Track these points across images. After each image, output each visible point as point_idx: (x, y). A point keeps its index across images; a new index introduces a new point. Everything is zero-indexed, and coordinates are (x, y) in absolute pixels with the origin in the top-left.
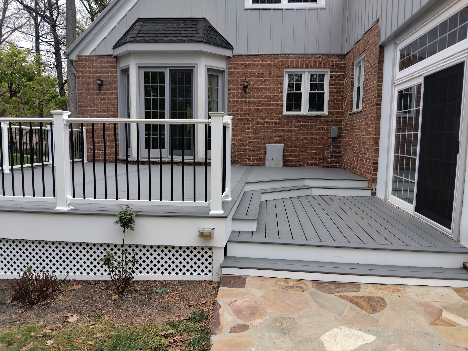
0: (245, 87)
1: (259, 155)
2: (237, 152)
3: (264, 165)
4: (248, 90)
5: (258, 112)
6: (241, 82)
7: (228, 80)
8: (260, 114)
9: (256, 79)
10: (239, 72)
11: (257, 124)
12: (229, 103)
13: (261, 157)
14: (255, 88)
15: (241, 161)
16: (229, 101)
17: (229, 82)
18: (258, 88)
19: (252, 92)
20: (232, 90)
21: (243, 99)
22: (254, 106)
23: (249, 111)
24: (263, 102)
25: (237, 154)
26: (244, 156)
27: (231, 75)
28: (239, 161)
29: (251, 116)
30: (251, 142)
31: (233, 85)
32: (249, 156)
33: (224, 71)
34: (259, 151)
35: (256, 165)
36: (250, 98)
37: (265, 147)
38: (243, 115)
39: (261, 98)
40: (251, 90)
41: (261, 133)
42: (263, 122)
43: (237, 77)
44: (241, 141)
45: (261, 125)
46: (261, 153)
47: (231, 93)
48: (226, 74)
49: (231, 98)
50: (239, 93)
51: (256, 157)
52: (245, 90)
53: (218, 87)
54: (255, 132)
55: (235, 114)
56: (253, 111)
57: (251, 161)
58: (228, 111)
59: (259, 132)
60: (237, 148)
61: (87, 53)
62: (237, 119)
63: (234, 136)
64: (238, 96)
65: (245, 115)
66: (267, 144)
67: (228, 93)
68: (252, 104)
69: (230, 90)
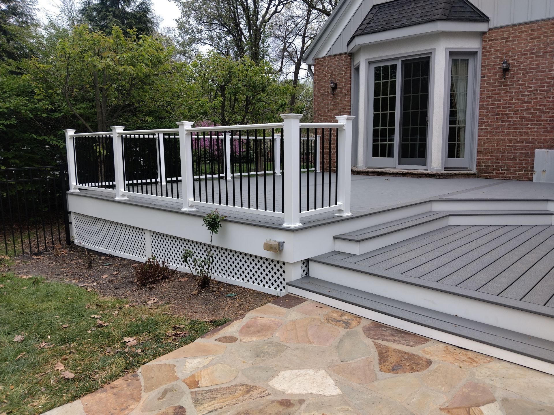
0: (506, 71)
1: (524, 165)
2: (490, 161)
3: (531, 180)
4: (510, 74)
5: (524, 104)
6: (499, 64)
7: (482, 63)
8: (527, 106)
9: (523, 57)
10: (497, 51)
11: (522, 121)
12: (481, 95)
13: (527, 167)
14: (521, 70)
15: (496, 173)
16: (481, 91)
17: (482, 66)
18: (526, 69)
19: (515, 76)
20: (487, 76)
21: (502, 87)
22: (518, 96)
23: (510, 104)
24: (533, 89)
25: (490, 163)
26: (501, 166)
27: (486, 56)
28: (493, 174)
29: (513, 111)
30: (513, 146)
31: (488, 69)
32: (508, 167)
33: (476, 53)
34: (523, 160)
35: (519, 179)
36: (512, 85)
37: (533, 153)
38: (501, 109)
39: (529, 84)
40: (514, 74)
41: (528, 133)
42: (531, 118)
43: (495, 58)
44: (497, 146)
45: (529, 121)
46: (526, 162)
47: (485, 80)
48: (479, 56)
49: (485, 87)
50: (497, 79)
51: (519, 167)
52: (504, 75)
53: (467, 74)
54: (519, 132)
55: (490, 108)
56: (516, 103)
57: (511, 174)
58: (480, 105)
59: (525, 132)
60: (491, 156)
61: (323, 54)
62: (493, 116)
63: (488, 139)
64: (495, 83)
65: (504, 109)
66: (536, 150)
67: (481, 81)
68: (516, 92)
69: (484, 77)
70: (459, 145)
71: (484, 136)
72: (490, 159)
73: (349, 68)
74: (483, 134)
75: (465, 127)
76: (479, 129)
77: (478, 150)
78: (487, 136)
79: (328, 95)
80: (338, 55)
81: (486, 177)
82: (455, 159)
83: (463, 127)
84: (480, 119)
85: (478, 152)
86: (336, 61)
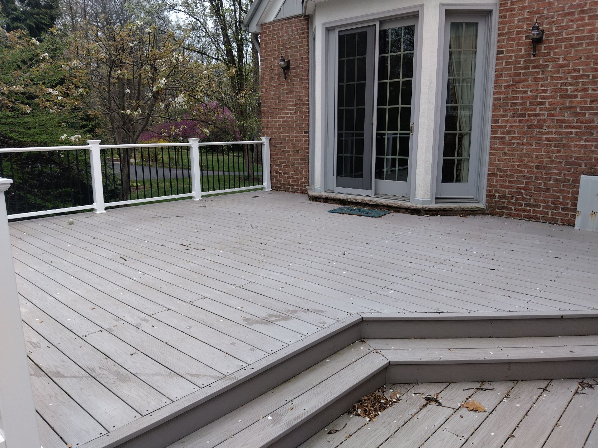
0: (537, 42)
1: (561, 200)
2: (507, 190)
3: (572, 224)
4: (543, 48)
5: (565, 98)
6: (526, 32)
7: (499, 30)
8: (570, 102)
9: (566, 19)
10: (523, 8)
11: (561, 127)
12: (496, 82)
13: (567, 204)
14: (562, 40)
15: (517, 210)
16: (496, 76)
17: (499, 35)
18: (571, 39)
19: (552, 52)
20: (506, 51)
21: (531, 70)
22: (556, 85)
23: (542, 97)
24: (581, 73)
25: (507, 193)
26: (524, 199)
27: (505, 17)
28: (512, 210)
29: (547, 109)
30: (544, 168)
31: (508, 39)
32: (535, 200)
33: (490, 12)
34: (560, 192)
35: (551, 221)
36: (547, 66)
37: (578, 181)
38: (528, 106)
39: (575, 64)
40: (551, 48)
41: (569, 147)
42: (577, 122)
43: (519, 21)
44: (519, 166)
45: (572, 128)
46: (565, 195)
47: (502, 58)
48: (495, 16)
49: (502, 69)
50: (522, 57)
51: (552, 203)
52: (534, 49)
53: (476, 48)
54: (555, 146)
55: (510, 104)
56: (553, 97)
57: (540, 212)
58: (495, 99)
59: (564, 146)
60: (510, 181)
61: (271, 18)
62: (514, 117)
63: (505, 154)
64: (519, 63)
65: (532, 107)
66: (582, 176)
67: (497, 59)
68: (552, 79)
69: (502, 52)
70: (459, 162)
71: (499, 149)
72: (508, 187)
73: (305, 37)
74: (497, 146)
75: (470, 134)
76: (491, 138)
77: (489, 171)
78: (503, 149)
79: (278, 78)
80: (291, 18)
81: (501, 214)
82: (454, 184)
83: (468, 133)
84: (494, 122)
85: (489, 175)
86: (288, 27)
